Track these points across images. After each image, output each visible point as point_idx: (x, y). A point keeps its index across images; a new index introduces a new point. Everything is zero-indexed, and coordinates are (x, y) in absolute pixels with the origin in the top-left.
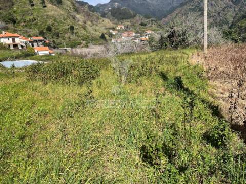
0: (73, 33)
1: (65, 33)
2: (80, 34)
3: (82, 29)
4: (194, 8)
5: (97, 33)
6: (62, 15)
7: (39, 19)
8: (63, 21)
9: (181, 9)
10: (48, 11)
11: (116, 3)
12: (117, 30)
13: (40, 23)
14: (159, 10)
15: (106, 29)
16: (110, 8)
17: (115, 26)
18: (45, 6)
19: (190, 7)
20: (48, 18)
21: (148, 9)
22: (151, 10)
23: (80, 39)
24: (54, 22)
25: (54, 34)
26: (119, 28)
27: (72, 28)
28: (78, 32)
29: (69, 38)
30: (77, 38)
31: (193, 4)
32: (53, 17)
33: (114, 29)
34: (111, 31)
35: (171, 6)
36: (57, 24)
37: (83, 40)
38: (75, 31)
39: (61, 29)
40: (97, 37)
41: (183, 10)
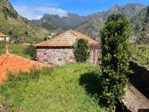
0: (27, 36)
1: (22, 36)
2: (32, 37)
3: (32, 34)
4: (89, 26)
5: (42, 37)
6: (19, 25)
7: (3, 26)
8: (20, 28)
9: (82, 26)
10: (9, 22)
11: (45, 20)
12: (51, 35)
13: (4, 29)
14: (70, 26)
15: (45, 34)
16: (41, 23)
17: (50, 33)
18: (7, 19)
19: (87, 26)
20: (9, 26)
21: (64, 25)
22: (65, 25)
23: (32, 39)
24: (13, 29)
25: (14, 36)
26: (52, 34)
27: (26, 33)
28: (30, 36)
29: (25, 39)
30: (30, 39)
31: (88, 24)
32: (13, 25)
33: (49, 35)
34: (48, 36)
35: (76, 24)
36: (16, 30)
37: (34, 41)
38: (28, 35)
39: (18, 33)
40: (42, 39)
41: (83, 27)
